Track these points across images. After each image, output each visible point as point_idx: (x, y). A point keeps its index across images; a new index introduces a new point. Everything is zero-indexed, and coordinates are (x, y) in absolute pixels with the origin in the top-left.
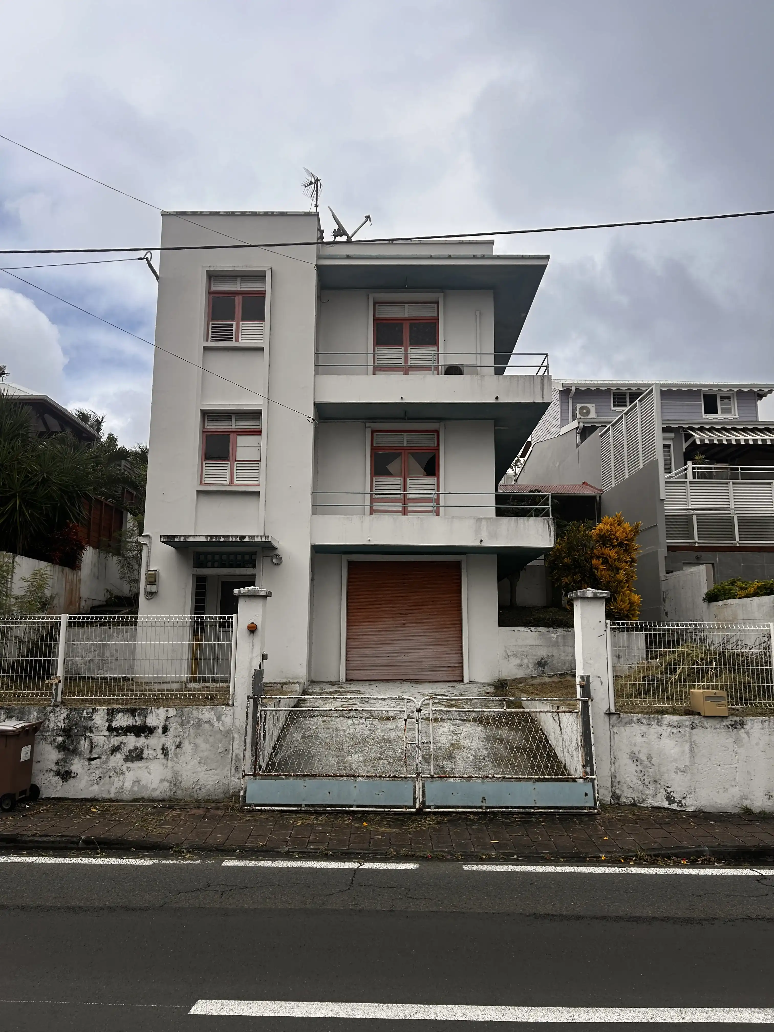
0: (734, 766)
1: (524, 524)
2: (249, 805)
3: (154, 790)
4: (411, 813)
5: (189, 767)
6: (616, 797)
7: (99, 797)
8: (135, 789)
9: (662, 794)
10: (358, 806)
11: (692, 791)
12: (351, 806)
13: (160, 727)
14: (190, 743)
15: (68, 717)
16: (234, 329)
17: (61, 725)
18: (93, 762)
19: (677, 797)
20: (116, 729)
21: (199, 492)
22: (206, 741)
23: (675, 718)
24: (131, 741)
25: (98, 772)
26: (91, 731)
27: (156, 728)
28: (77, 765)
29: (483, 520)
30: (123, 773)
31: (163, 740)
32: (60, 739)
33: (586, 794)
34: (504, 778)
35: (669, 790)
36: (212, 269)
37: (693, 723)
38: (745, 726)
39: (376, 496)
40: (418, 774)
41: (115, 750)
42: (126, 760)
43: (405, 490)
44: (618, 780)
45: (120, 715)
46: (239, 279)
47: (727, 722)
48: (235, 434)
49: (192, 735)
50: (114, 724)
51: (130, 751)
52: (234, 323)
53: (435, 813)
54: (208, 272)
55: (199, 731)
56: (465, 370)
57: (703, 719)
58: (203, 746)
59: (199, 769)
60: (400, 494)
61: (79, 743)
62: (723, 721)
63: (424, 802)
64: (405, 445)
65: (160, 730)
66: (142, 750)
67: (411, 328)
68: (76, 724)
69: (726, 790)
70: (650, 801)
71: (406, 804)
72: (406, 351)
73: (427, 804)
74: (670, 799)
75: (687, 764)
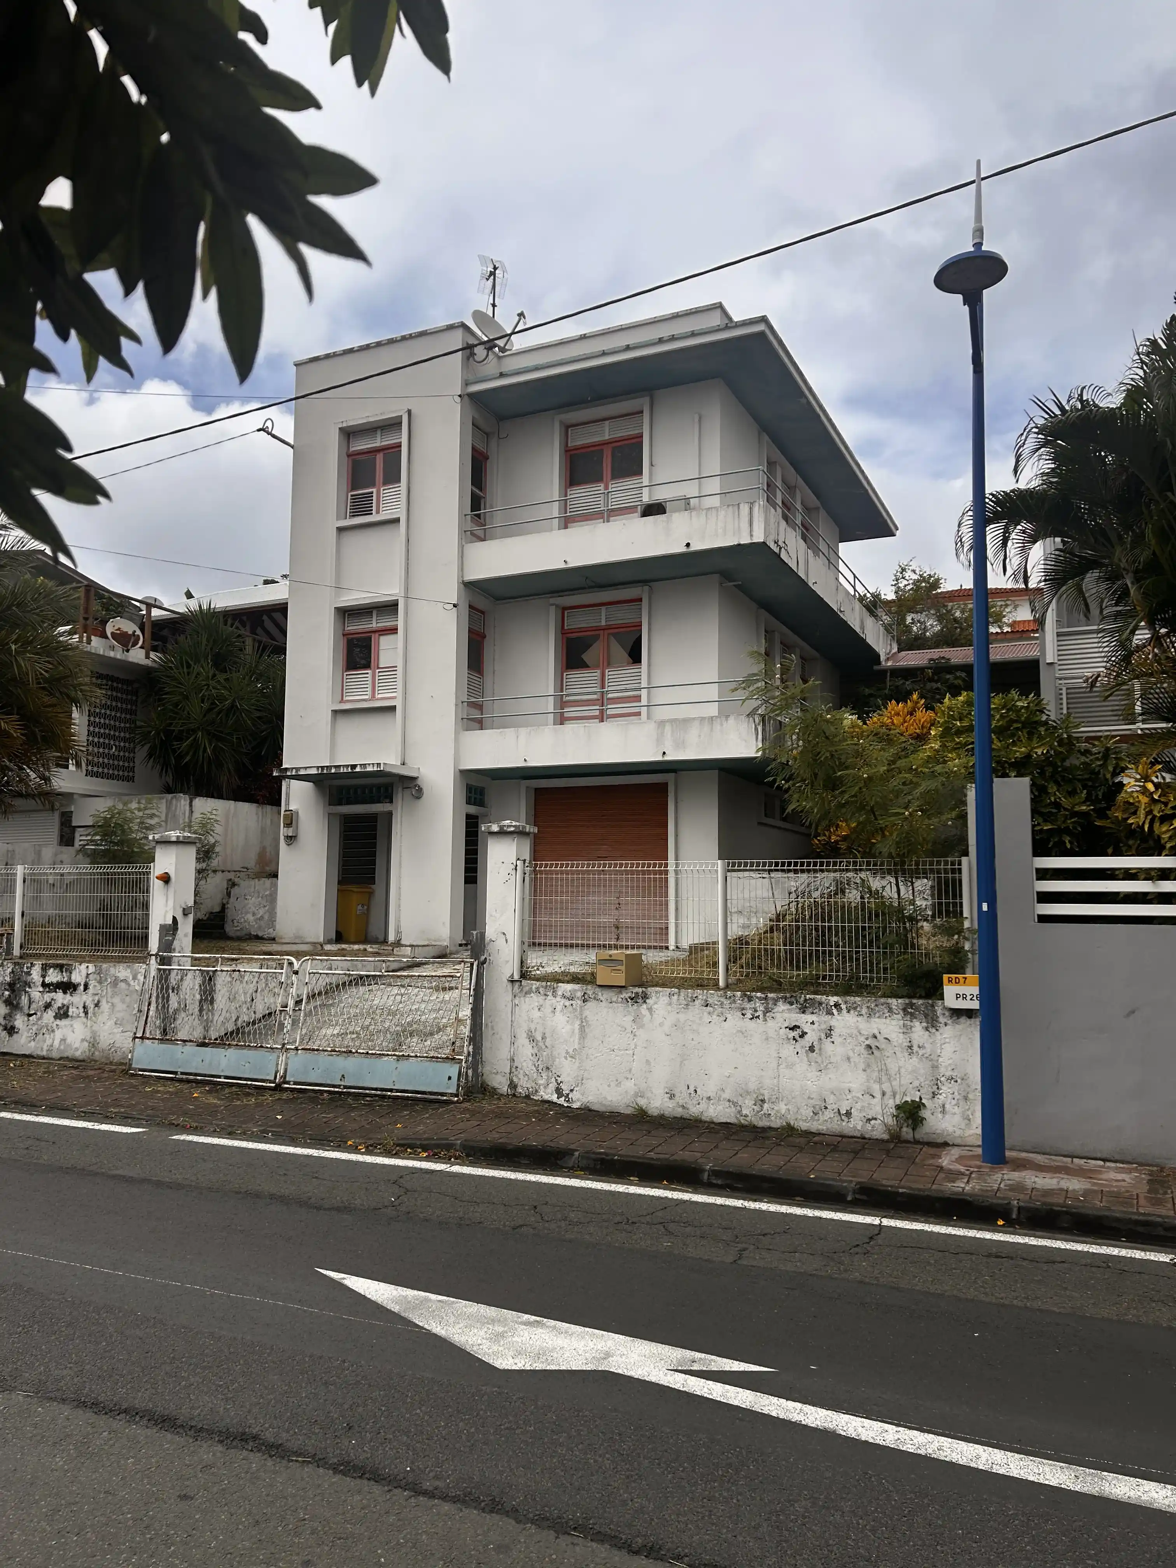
0: (631, 1052)
1: (722, 725)
2: (135, 1069)
3: (77, 1049)
4: (270, 1088)
5: (106, 1027)
6: (513, 1085)
7: (34, 1054)
8: (62, 1047)
9: (553, 1086)
10: (226, 1077)
11: (580, 1081)
12: (219, 1077)
13: (82, 984)
14: (108, 1002)
15: (13, 972)
16: (374, 498)
17: (8, 979)
18: (31, 1018)
19: (565, 1089)
20: (49, 985)
21: (335, 712)
22: (123, 1001)
23: (569, 987)
24: (60, 998)
25: (34, 1028)
26: (30, 987)
27: (79, 984)
28: (19, 1021)
29: (667, 724)
30: (53, 1031)
31: (84, 997)
32: (7, 993)
33: (450, 1078)
34: (367, 1053)
35: (559, 1080)
36: (345, 425)
37: (585, 993)
38: (647, 1001)
39: (568, 698)
40: (284, 1045)
41: (48, 1006)
42: (56, 1017)
43: (603, 687)
44: (516, 1064)
45: (52, 970)
46: (379, 432)
47: (626, 995)
48: (377, 635)
49: (110, 994)
50: (48, 980)
51: (59, 1008)
52: (374, 490)
53: (293, 1090)
54: (341, 429)
55: (116, 990)
56: (668, 506)
57: (597, 989)
58: (120, 1006)
59: (115, 1031)
60: (595, 693)
61: (20, 998)
62: (621, 992)
63: (284, 1076)
64: (603, 623)
65: (82, 988)
66: (68, 1008)
67: (613, 456)
68: (19, 979)
69: (619, 1084)
70: (542, 1093)
71: (268, 1078)
72: (606, 488)
73: (287, 1079)
74: (559, 1091)
75: (576, 1047)
